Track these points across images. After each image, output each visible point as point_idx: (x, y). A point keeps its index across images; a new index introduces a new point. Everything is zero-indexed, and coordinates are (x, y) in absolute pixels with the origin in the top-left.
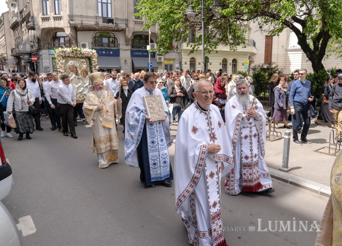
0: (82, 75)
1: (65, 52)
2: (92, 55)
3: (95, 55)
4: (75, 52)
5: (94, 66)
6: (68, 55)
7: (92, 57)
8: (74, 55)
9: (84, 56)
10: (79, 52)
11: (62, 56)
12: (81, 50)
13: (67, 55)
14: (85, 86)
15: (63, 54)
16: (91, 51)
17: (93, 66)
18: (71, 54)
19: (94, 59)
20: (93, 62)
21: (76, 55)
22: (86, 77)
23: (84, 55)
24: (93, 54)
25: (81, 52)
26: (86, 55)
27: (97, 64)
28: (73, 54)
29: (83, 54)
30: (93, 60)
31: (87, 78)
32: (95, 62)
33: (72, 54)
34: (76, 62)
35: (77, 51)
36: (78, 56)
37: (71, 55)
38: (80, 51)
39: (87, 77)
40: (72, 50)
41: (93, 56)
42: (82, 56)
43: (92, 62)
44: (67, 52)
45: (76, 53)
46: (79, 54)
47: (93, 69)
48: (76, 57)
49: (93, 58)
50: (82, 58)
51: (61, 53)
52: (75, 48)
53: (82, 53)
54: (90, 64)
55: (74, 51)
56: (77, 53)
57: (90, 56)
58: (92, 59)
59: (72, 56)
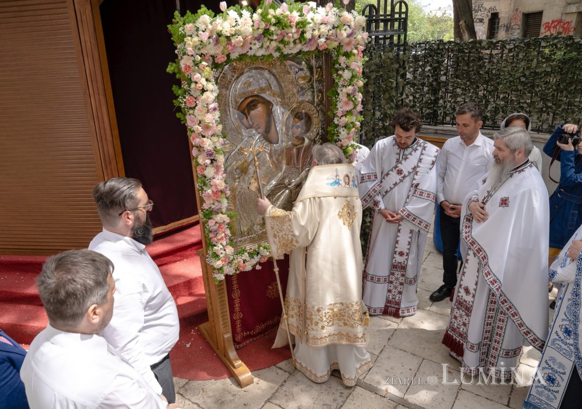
1: (228, 38)
2: (348, 40)
3: (357, 42)
5: (348, 95)
6: (244, 51)
7: (346, 49)
8: (268, 47)
9: (313, 49)
10: (292, 34)
11: (212, 59)
15: (220, 49)
17: (343, 97)
18: (258, 45)
19: (350, 61)
20: (347, 75)
21: (277, 49)
23: (315, 43)
24: (349, 36)
25: (302, 33)
26: (321, 41)
28: (266, 43)
29: (310, 40)
30: (347, 68)
32: (353, 77)
33: (262, 47)
35: (287, 29)
36: (286, 51)
38: (297, 24)
40: (261, 24)
42: (305, 50)
43: (341, 76)
45: (282, 41)
46: (295, 42)
47: (339, 112)
48: (276, 55)
49: (347, 55)
51: (211, 47)
53: (307, 35)
55: (272, 27)
56: (286, 39)
58: (342, 59)
59: (261, 53)
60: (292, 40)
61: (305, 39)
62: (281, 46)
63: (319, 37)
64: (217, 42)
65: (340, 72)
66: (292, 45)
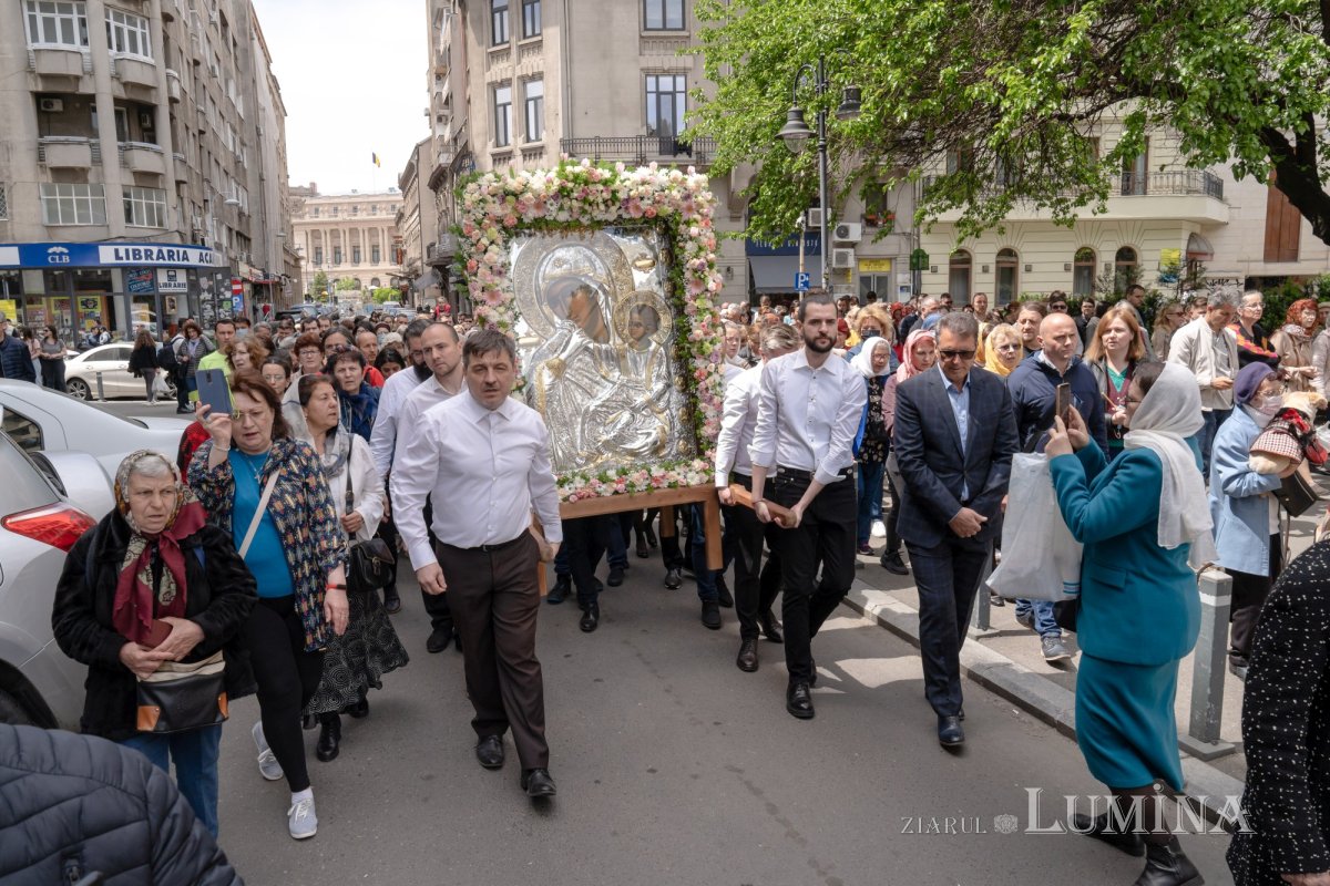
0: (626, 332)
1: (516, 195)
2: (684, 204)
3: (700, 206)
4: (575, 195)
5: (695, 271)
6: (539, 214)
7: (685, 218)
8: (571, 209)
9: (637, 215)
10: (599, 194)
11: (499, 221)
12: (615, 175)
13: (531, 215)
14: (640, 399)
15: (509, 210)
16: (675, 180)
17: (688, 275)
18: (556, 206)
19: (694, 230)
20: (690, 246)
21: (584, 212)
22: (649, 344)
23: (638, 208)
24: (687, 197)
25: (614, 192)
26: (645, 205)
27: (712, 256)
28: (567, 203)
29: (628, 200)
30: (691, 239)
31: (654, 353)
32: (700, 249)
33: (561, 208)
34: (589, 253)
35: (591, 187)
36: (599, 214)
37: (552, 213)
38: (605, 183)
39: (654, 345)
40: (557, 182)
41: (690, 209)
42: (625, 216)
43: (682, 248)
44: (529, 195)
45: (585, 200)
46: (605, 202)
47: (688, 295)
49: (688, 223)
50: (625, 227)
51: (497, 206)
52: (577, 169)
53: (622, 195)
54: (673, 262)
55: (570, 185)
56: (591, 198)
57: (670, 210)
58: (682, 227)
59: (563, 216)
60: (600, 200)
61: (617, 199)
62: (587, 207)
63: (642, 199)
64: (503, 200)
65: (681, 244)
66: (602, 207)
